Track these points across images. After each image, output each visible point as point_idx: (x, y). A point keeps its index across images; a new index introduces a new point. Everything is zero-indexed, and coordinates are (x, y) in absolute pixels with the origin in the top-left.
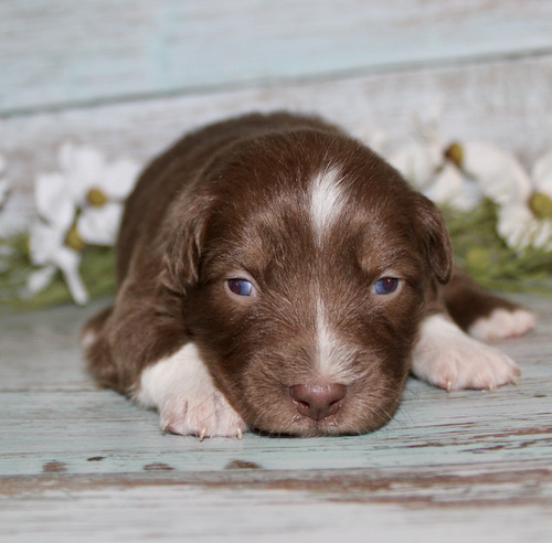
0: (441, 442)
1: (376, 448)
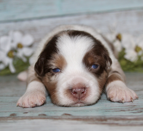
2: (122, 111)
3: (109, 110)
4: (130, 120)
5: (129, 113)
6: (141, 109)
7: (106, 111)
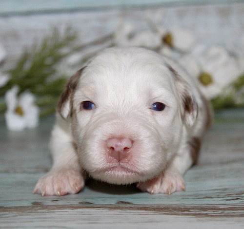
2: (208, 198)
3: (186, 197)
4: (224, 209)
5: (220, 200)
6: (236, 194)
7: (183, 199)
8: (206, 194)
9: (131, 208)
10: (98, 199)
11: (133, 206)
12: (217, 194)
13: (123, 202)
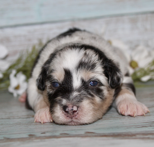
0: (147, 126)
1: (128, 128)
8: (142, 125)
9: (96, 136)
10: (71, 131)
11: (96, 135)
12: (150, 124)
13: (89, 132)
